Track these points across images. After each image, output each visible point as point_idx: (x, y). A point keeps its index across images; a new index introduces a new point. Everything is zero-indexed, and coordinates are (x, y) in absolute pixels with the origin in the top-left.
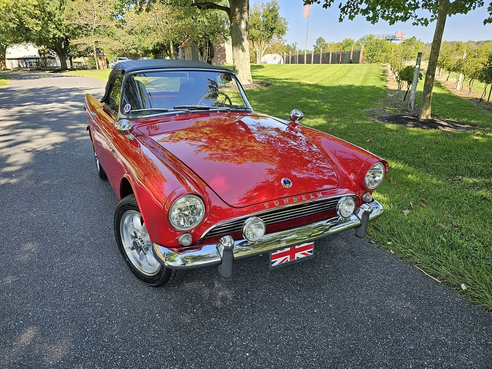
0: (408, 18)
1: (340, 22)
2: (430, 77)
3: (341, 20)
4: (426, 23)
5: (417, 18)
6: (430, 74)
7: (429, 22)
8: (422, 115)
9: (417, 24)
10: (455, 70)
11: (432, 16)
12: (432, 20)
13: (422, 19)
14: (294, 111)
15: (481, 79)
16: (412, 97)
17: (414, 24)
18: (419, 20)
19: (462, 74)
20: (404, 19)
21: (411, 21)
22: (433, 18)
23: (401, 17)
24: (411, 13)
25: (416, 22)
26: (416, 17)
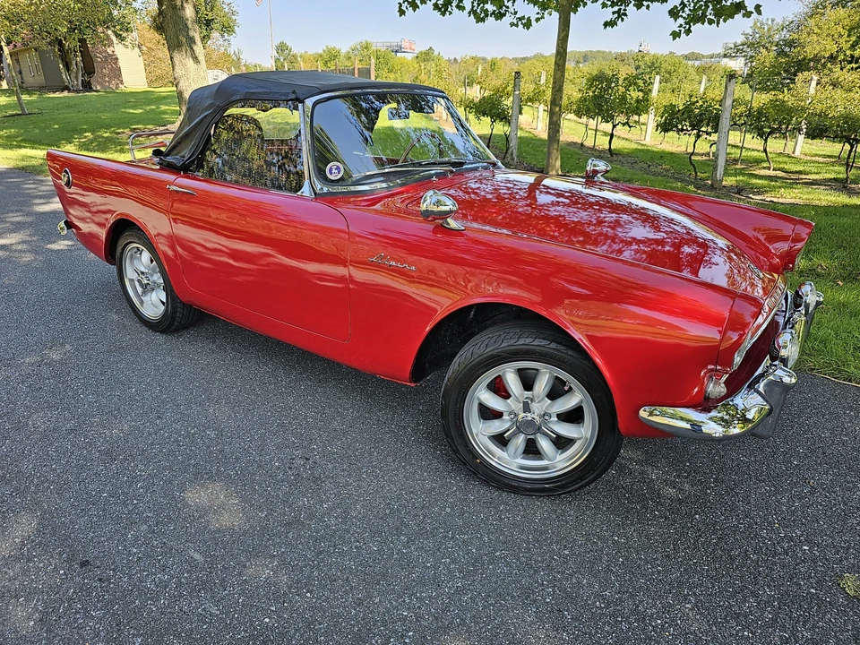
0: (505, 15)
1: (401, 16)
2: (558, 109)
3: (402, 12)
4: (528, 25)
5: (517, 16)
6: (556, 105)
7: (533, 22)
8: (550, 169)
9: (517, 25)
10: (530, 100)
11: (538, 13)
12: (537, 20)
13: (523, 18)
14: (590, 161)
15: (578, 113)
16: (513, 143)
17: (512, 25)
18: (520, 19)
19: (542, 105)
20: (499, 16)
21: (508, 19)
22: (540, 16)
23: (493, 13)
24: (508, 7)
25: (515, 21)
26: (516, 13)
